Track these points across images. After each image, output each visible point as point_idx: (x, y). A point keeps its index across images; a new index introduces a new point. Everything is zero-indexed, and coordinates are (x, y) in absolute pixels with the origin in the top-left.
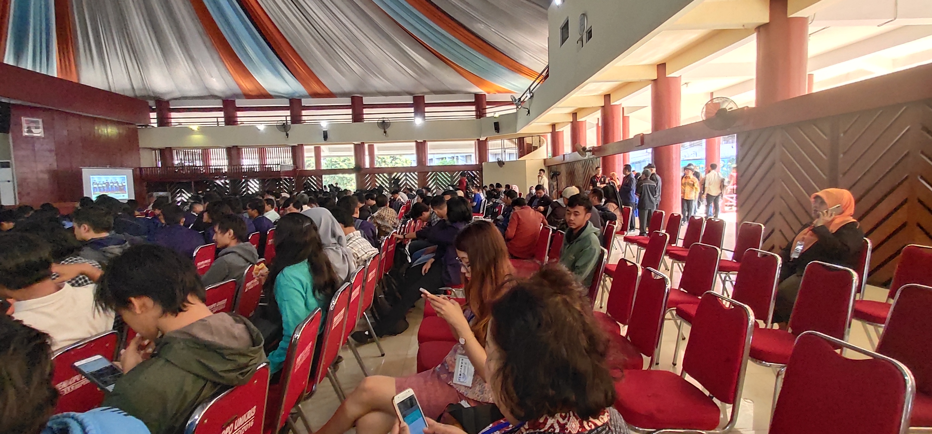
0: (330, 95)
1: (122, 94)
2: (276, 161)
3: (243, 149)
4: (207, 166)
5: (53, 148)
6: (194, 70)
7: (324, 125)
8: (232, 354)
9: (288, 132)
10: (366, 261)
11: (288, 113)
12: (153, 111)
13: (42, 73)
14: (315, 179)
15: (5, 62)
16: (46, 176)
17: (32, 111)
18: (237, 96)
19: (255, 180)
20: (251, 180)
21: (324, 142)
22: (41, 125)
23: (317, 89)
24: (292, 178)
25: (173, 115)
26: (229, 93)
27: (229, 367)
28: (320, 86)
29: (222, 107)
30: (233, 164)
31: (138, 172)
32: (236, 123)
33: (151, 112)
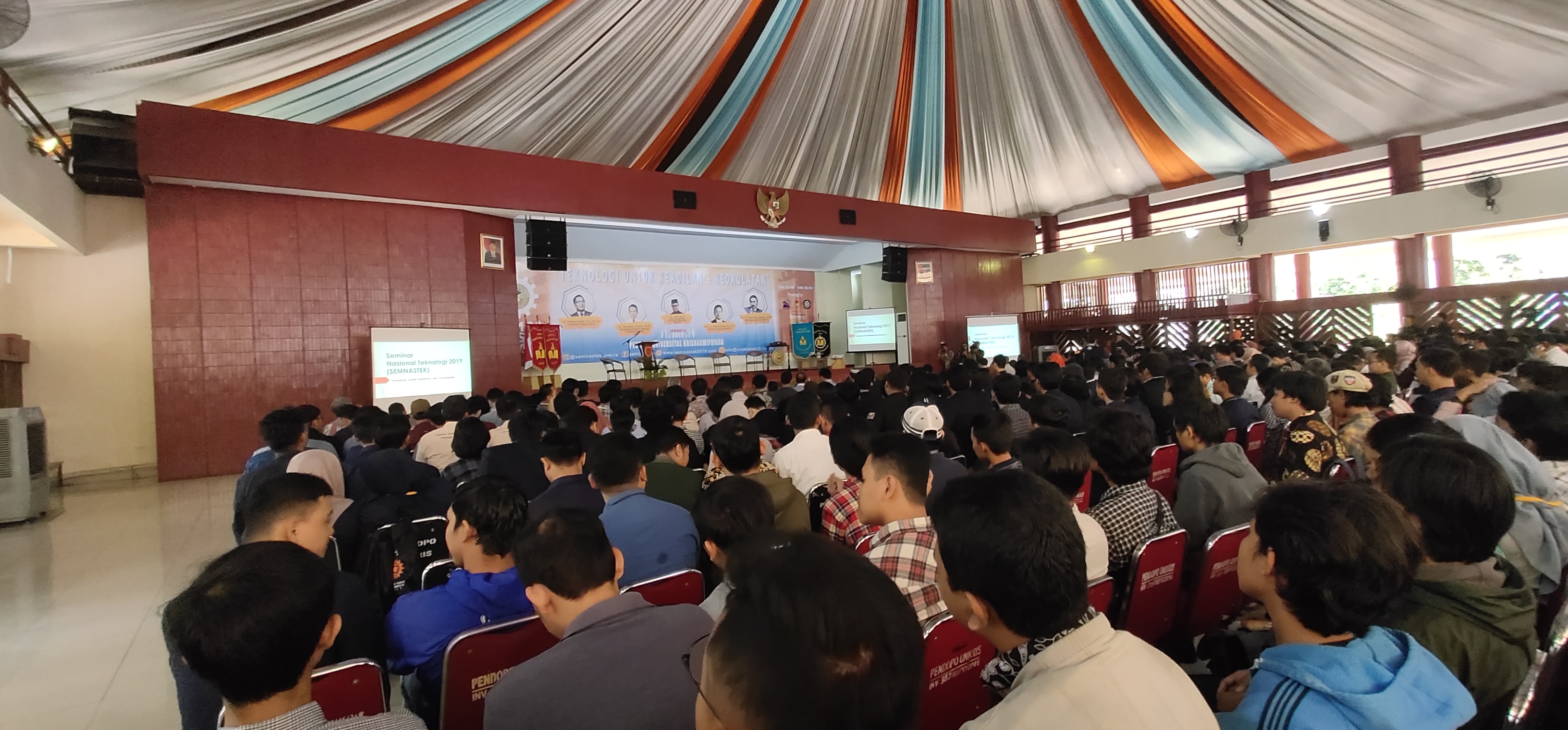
0: (1339, 148)
4: (1103, 305)
5: (941, 295)
7: (1320, 210)
9: (1242, 235)
11: (1242, 200)
12: (1039, 231)
13: (931, 207)
15: (901, 203)
16: (934, 329)
17: (922, 253)
18: (1152, 188)
19: (1180, 323)
20: (1172, 324)
21: (1320, 244)
22: (931, 268)
24: (1249, 317)
25: (1062, 234)
26: (1139, 186)
29: (1128, 210)
30: (1144, 300)
31: (1022, 319)
32: (1150, 232)
33: (1037, 234)
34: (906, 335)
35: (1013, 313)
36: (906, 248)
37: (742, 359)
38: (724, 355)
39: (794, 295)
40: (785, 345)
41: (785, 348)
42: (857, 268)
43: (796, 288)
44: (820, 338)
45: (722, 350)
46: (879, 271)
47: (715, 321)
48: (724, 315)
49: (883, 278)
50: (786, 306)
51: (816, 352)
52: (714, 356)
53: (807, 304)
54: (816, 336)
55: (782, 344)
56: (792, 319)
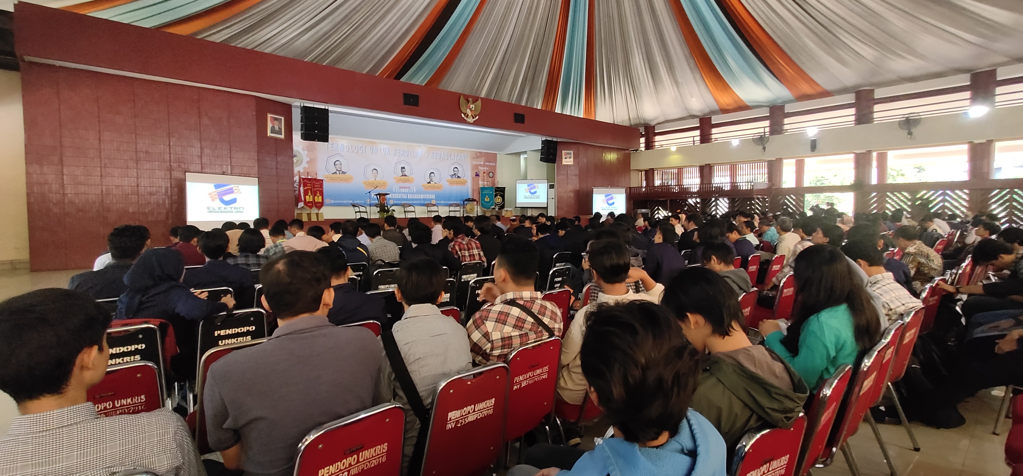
3: (715, 167)
4: (680, 185)
5: (577, 173)
6: (677, 93)
7: (812, 132)
9: (765, 146)
11: (767, 123)
12: (643, 136)
13: (575, 116)
14: (794, 198)
15: (556, 112)
16: (572, 195)
17: (567, 145)
18: (714, 112)
19: (725, 199)
20: (720, 199)
21: (810, 153)
22: (572, 156)
23: (807, 89)
24: (766, 197)
25: (657, 138)
26: (707, 110)
28: (811, 86)
29: (699, 125)
30: (704, 183)
31: (629, 191)
32: (711, 140)
33: (641, 137)
34: (554, 197)
35: (622, 187)
36: (557, 142)
37: (447, 209)
38: (434, 205)
39: (482, 168)
40: (475, 200)
41: (476, 202)
42: (525, 152)
43: (484, 164)
44: (499, 197)
45: (434, 202)
46: (539, 155)
47: (429, 183)
48: (436, 179)
49: (541, 160)
50: (477, 175)
51: (495, 206)
52: (427, 205)
53: (491, 174)
54: (496, 195)
55: (473, 200)
56: (481, 184)
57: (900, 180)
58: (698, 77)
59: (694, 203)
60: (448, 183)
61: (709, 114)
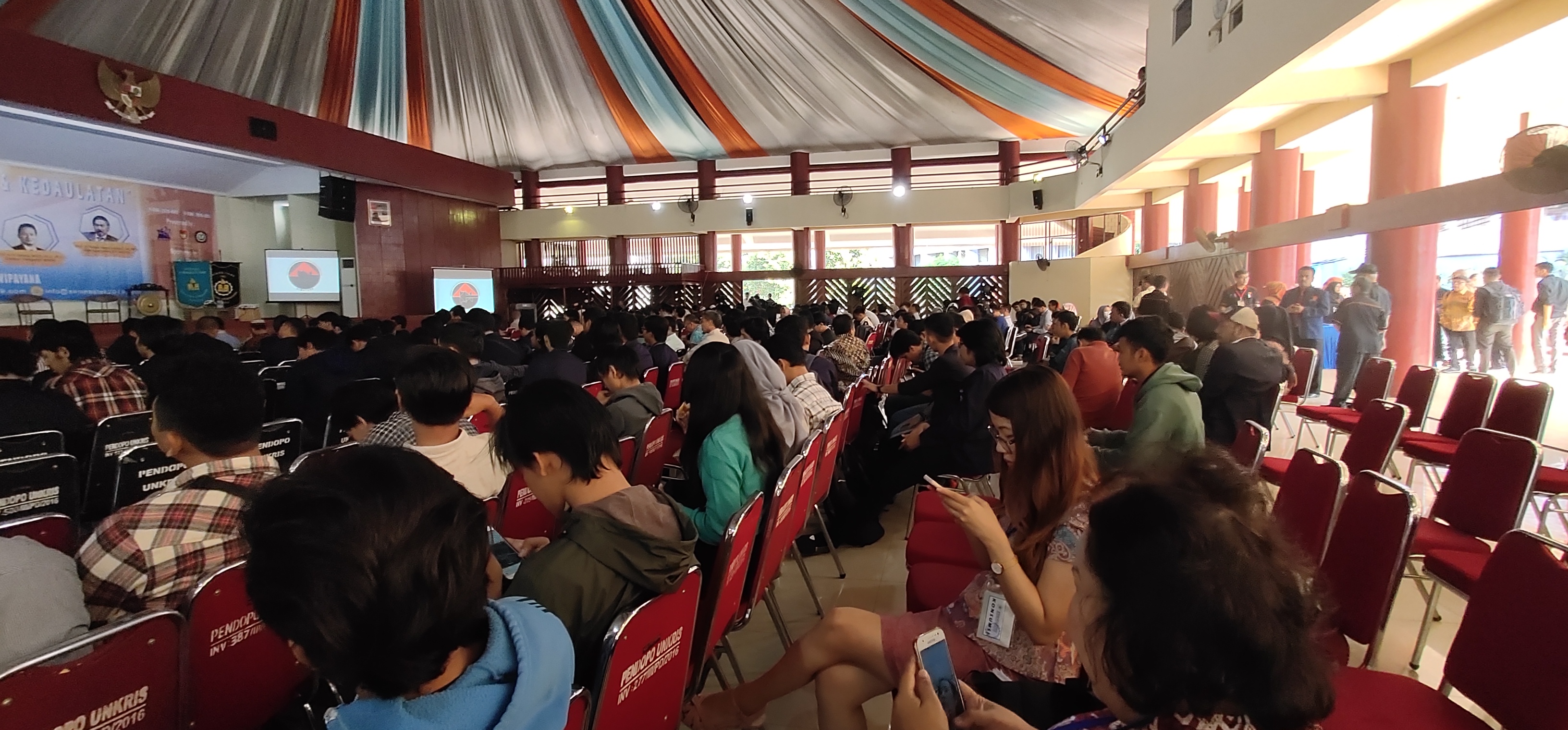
0: (759, 152)
1: (481, 163)
2: (675, 257)
3: (631, 240)
4: (582, 265)
5: (402, 241)
6: (570, 123)
7: (748, 200)
8: (661, 548)
9: (694, 213)
10: (823, 422)
11: (695, 182)
12: (519, 186)
13: (391, 139)
14: (731, 286)
15: (349, 127)
16: (392, 279)
17: (378, 191)
18: (626, 160)
19: (646, 287)
20: (639, 287)
21: (747, 228)
22: (389, 211)
23: (740, 143)
24: (697, 284)
25: (543, 191)
26: (616, 156)
27: (656, 565)
28: (744, 139)
30: (617, 263)
31: (498, 275)
32: (623, 201)
33: (516, 188)
34: (354, 283)
35: (488, 267)
36: (355, 182)
37: (80, 306)
38: (38, 299)
39: (176, 222)
40: (161, 288)
41: (162, 293)
42: (283, 197)
43: (181, 213)
44: (223, 282)
45: (34, 291)
46: (315, 205)
47: (20, 247)
48: (39, 239)
49: (320, 214)
50: (163, 236)
51: (216, 300)
53: (200, 236)
54: (216, 279)
55: (155, 288)
56: (175, 254)
57: (839, 266)
58: (600, 103)
59: (602, 292)
60: (77, 250)
61: (618, 161)
